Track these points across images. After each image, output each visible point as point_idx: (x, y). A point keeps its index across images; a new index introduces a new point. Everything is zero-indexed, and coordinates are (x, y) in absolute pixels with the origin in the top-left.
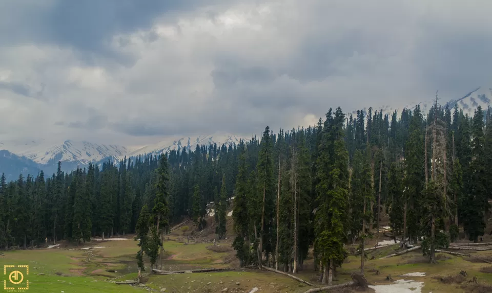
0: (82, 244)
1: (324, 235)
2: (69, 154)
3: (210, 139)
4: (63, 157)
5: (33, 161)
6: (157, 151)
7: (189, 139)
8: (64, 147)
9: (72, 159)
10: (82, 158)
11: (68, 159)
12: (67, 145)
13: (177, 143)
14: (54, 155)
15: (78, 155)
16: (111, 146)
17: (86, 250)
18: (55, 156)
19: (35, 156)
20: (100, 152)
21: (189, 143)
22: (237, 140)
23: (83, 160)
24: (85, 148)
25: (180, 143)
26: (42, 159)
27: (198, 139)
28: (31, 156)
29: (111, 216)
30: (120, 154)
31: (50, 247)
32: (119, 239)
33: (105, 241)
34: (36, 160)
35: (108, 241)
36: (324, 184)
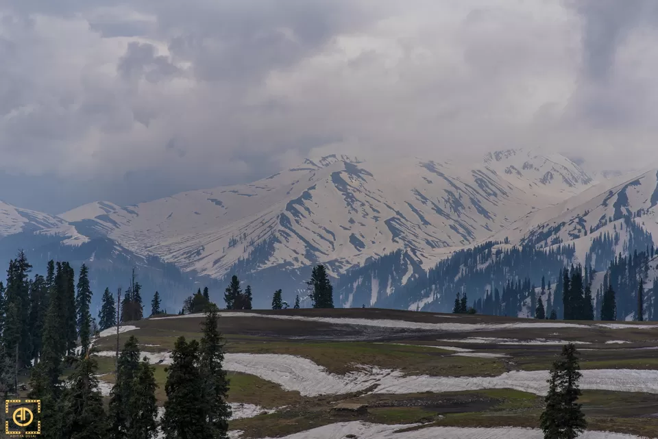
2: (294, 242)
4: (276, 254)
8: (284, 220)
9: (302, 258)
10: (333, 256)
11: (289, 259)
12: (296, 213)
14: (251, 249)
15: (324, 245)
18: (253, 253)
20: (395, 233)
23: (332, 263)
24: (352, 221)
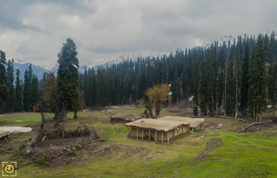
0: (101, 109)
1: (259, 98)
3: (140, 54)
5: (44, 68)
6: (111, 62)
7: (128, 55)
13: (121, 57)
16: (85, 60)
17: (104, 112)
19: (44, 66)
21: (128, 57)
22: (155, 55)
25: (123, 57)
26: (48, 67)
27: (133, 55)
28: (43, 66)
29: (111, 95)
30: (90, 64)
31: (84, 111)
32: (117, 107)
33: (110, 108)
34: (45, 68)
35: (112, 108)
36: (258, 73)
